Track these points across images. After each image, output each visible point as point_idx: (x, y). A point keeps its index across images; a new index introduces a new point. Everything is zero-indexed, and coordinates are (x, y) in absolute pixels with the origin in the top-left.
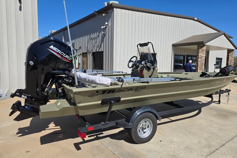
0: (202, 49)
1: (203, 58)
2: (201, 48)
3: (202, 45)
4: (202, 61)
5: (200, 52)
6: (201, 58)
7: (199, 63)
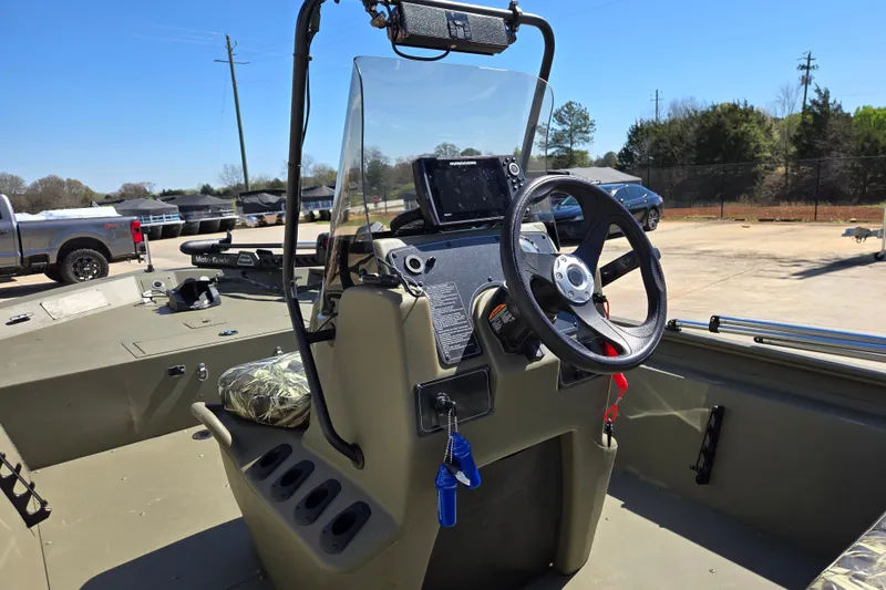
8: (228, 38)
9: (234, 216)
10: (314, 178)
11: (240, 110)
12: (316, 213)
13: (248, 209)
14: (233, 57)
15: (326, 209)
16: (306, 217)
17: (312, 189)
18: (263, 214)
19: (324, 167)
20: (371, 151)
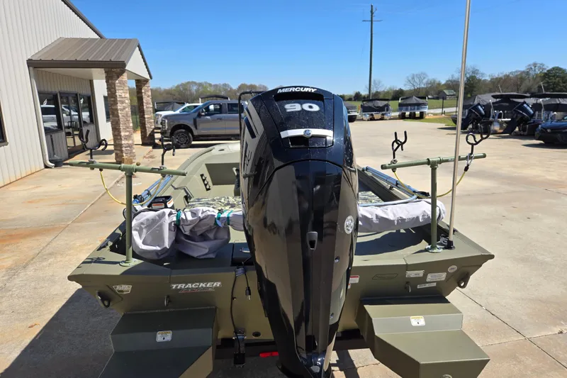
0: (120, 79)
1: (127, 101)
2: (118, 77)
3: (118, 70)
4: (124, 108)
5: (117, 88)
6: (123, 102)
7: (120, 115)
8: (372, 6)
9: (356, 114)
10: (426, 88)
11: (373, 50)
12: (407, 113)
13: (365, 109)
14: (373, 18)
15: (412, 111)
16: (410, 115)
17: (407, 98)
18: (373, 113)
19: (434, 81)
20: (471, 70)
